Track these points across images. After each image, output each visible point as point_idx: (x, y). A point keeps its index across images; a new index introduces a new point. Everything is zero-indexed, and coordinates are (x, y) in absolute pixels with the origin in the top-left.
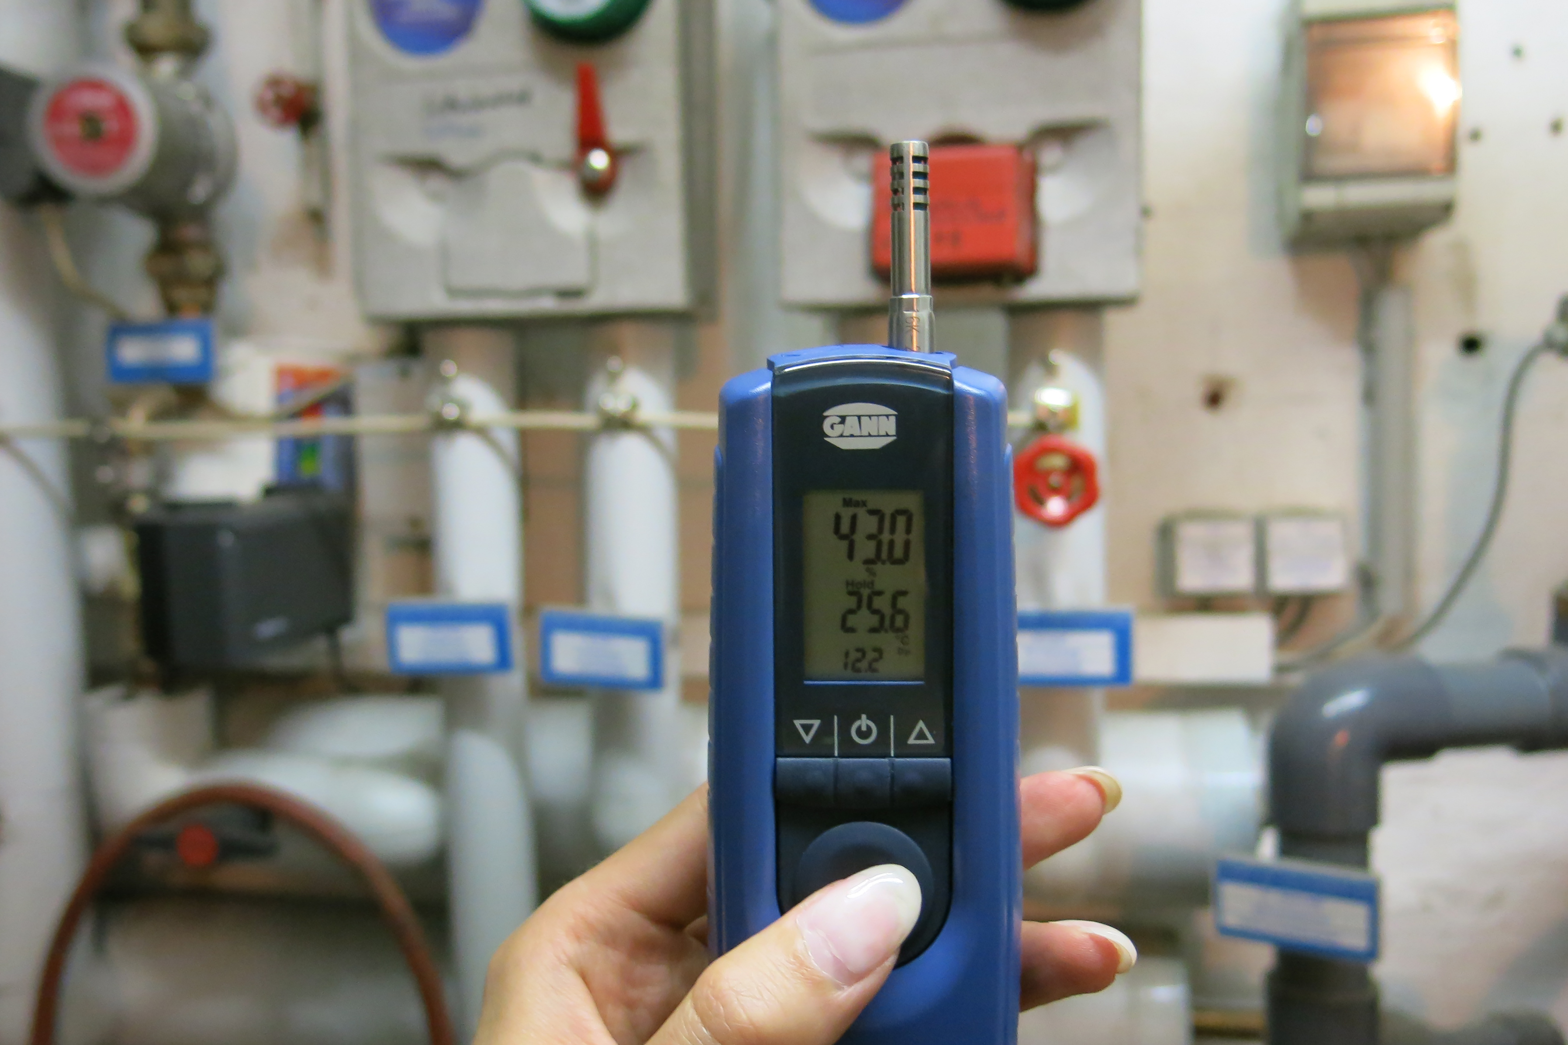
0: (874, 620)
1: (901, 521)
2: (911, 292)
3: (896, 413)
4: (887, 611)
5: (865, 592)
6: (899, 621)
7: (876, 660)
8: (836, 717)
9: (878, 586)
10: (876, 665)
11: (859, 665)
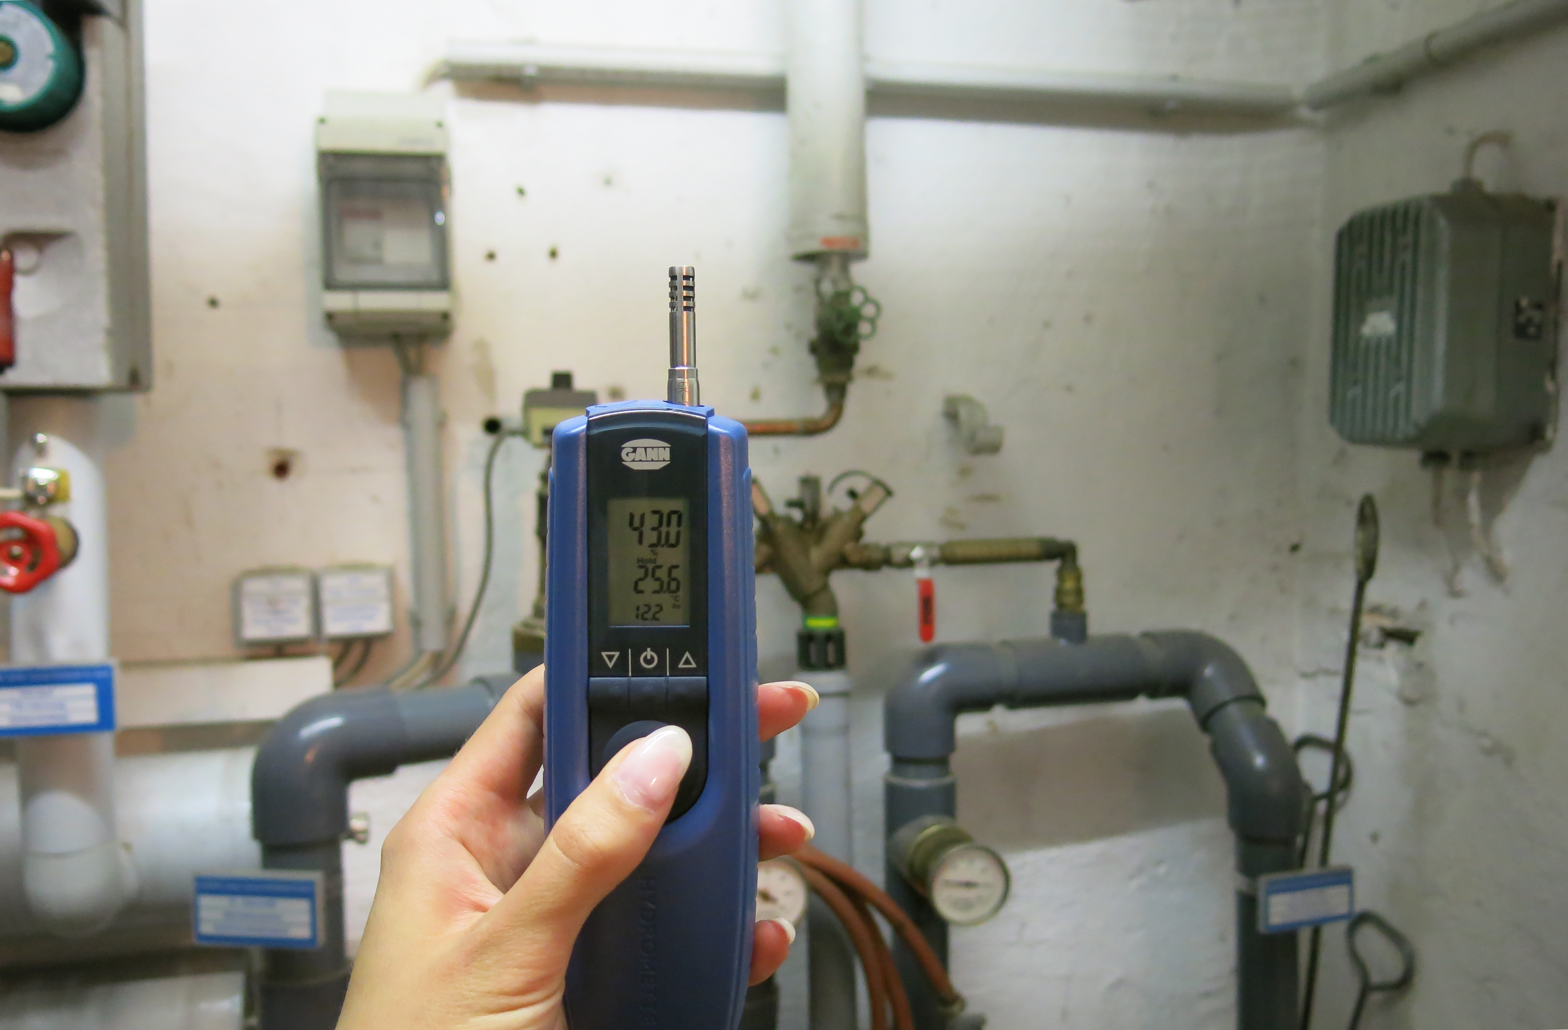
0: (656, 585)
1: (674, 518)
2: (683, 365)
3: (670, 446)
4: (666, 579)
5: (650, 566)
6: (673, 585)
7: (657, 612)
8: (630, 650)
9: (659, 563)
10: (657, 616)
11: (646, 616)
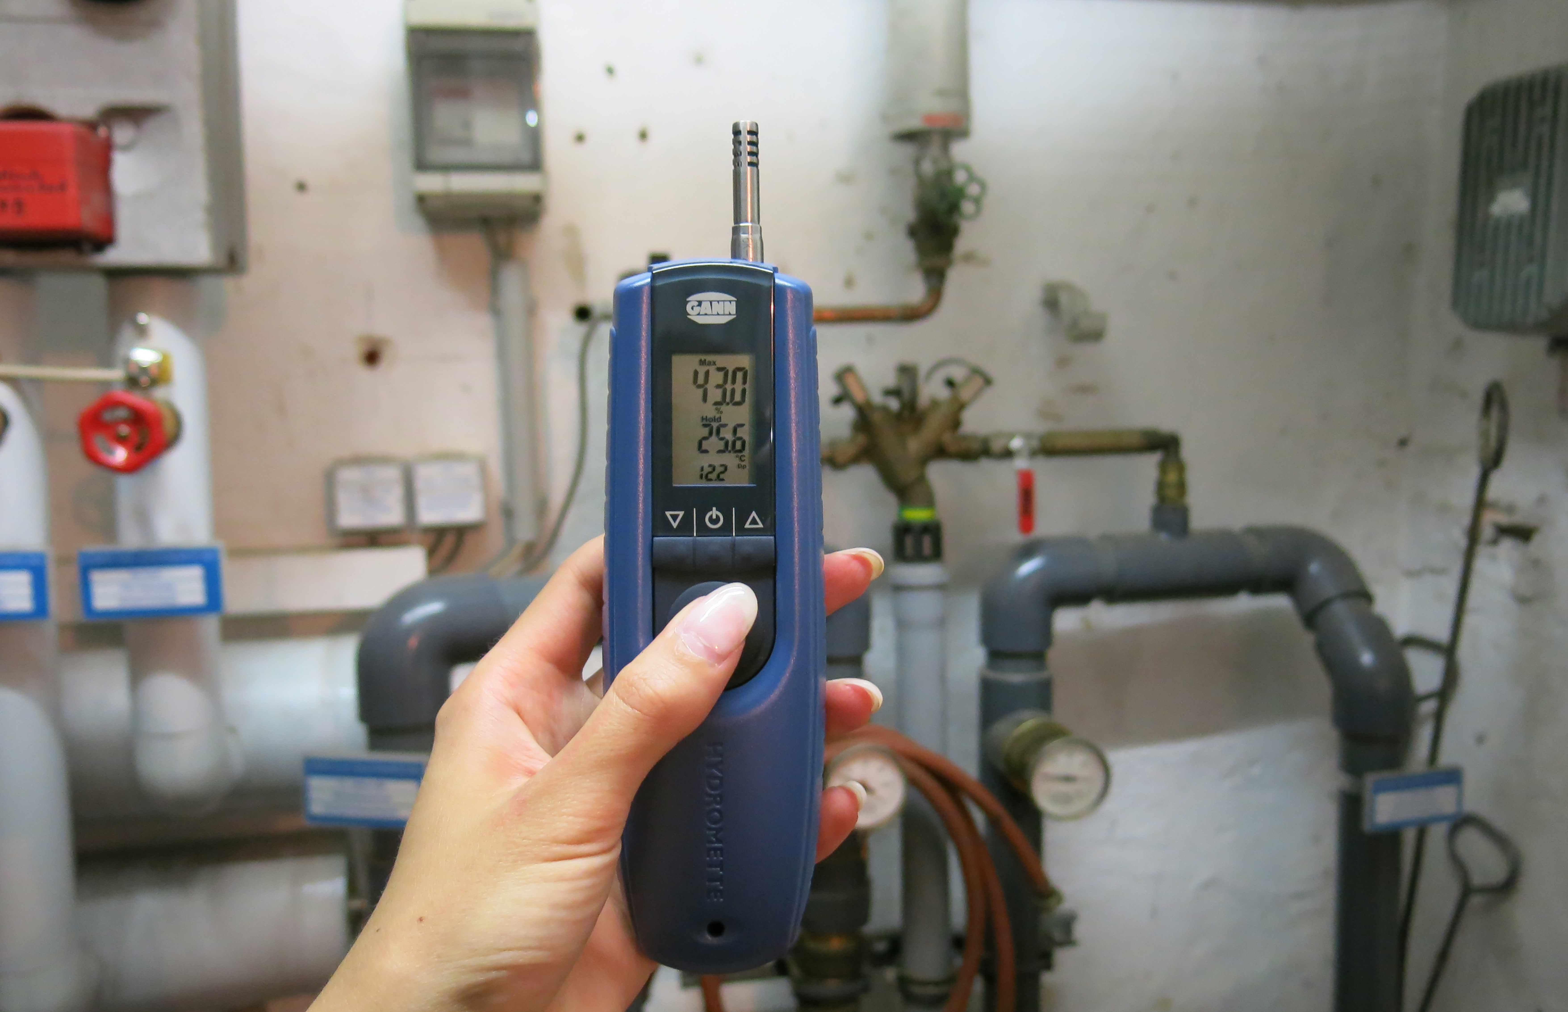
0: (721, 445)
1: (740, 375)
2: (747, 221)
3: (736, 299)
4: (730, 438)
5: (715, 425)
6: (738, 445)
7: (722, 472)
8: (695, 509)
9: (723, 421)
10: (722, 476)
11: (710, 476)
